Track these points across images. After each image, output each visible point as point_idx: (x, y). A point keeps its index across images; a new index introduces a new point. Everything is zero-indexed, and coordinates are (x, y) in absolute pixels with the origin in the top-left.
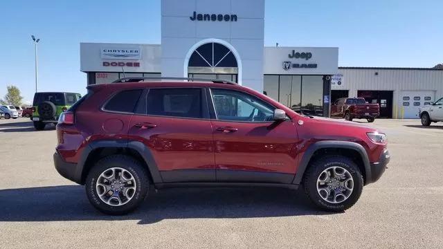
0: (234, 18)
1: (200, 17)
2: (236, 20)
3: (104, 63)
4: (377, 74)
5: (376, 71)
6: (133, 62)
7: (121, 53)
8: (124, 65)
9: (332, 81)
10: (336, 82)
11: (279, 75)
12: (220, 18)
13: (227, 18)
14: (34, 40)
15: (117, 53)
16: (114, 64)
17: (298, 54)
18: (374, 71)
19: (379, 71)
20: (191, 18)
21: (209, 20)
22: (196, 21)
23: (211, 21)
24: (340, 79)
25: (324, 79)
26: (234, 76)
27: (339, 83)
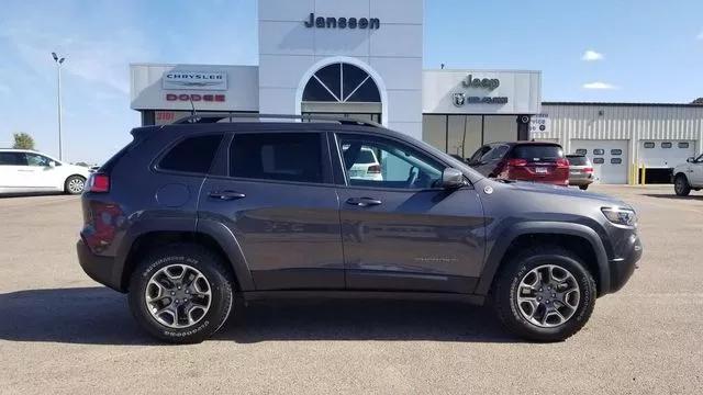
0: (375, 23)
1: (321, 23)
2: (378, 27)
3: (168, 96)
4: (600, 113)
5: (601, 108)
6: (214, 93)
7: (195, 80)
8: (200, 99)
9: (532, 124)
10: (537, 126)
11: (447, 115)
12: (353, 23)
13: (363, 23)
14: (56, 59)
15: (190, 80)
16: (184, 98)
17: (476, 80)
18: (597, 109)
19: (605, 109)
20: (306, 23)
21: (335, 26)
22: (315, 29)
23: (337, 29)
24: (544, 121)
25: (519, 121)
26: (375, 117)
27: (543, 128)
